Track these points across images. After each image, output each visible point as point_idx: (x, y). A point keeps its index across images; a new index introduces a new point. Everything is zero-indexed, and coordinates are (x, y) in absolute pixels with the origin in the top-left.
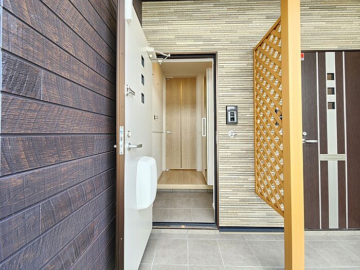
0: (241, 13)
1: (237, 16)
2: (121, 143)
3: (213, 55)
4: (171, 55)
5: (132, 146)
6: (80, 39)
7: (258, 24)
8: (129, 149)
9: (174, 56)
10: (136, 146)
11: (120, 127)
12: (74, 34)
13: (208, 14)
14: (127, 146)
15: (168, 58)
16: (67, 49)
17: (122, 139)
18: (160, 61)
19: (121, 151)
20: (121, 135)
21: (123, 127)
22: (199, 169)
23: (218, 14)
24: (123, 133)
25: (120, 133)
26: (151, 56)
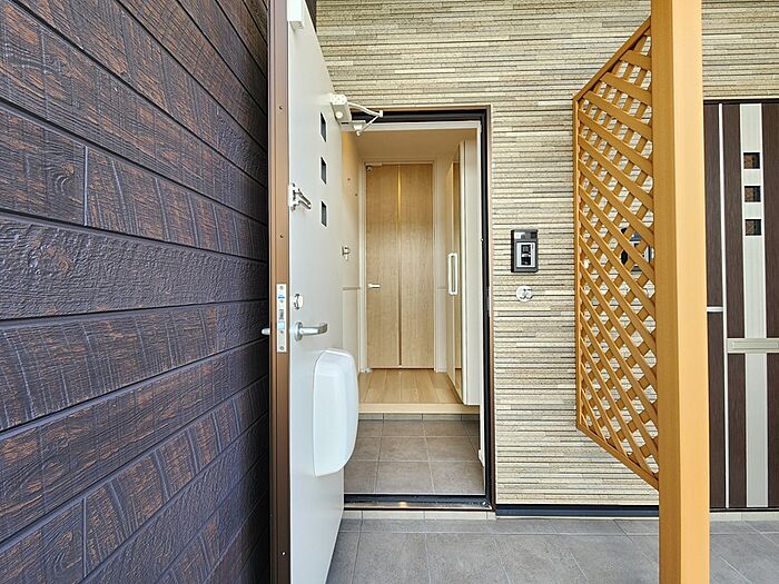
0: (545, 16)
1: (535, 22)
2: (281, 325)
3: (481, 114)
4: (385, 113)
5: (307, 331)
6: (180, 69)
7: (585, 41)
8: (300, 337)
9: (392, 116)
10: (316, 331)
11: (278, 286)
12: (165, 55)
13: (468, 19)
14: (294, 330)
15: (379, 120)
16: (147, 94)
17: (282, 315)
18: (359, 127)
19: (280, 344)
20: (281, 306)
21: (285, 286)
22: (440, 367)
23: (492, 18)
24: (285, 300)
25: (278, 300)
26: (339, 115)
